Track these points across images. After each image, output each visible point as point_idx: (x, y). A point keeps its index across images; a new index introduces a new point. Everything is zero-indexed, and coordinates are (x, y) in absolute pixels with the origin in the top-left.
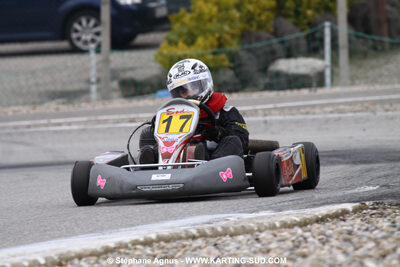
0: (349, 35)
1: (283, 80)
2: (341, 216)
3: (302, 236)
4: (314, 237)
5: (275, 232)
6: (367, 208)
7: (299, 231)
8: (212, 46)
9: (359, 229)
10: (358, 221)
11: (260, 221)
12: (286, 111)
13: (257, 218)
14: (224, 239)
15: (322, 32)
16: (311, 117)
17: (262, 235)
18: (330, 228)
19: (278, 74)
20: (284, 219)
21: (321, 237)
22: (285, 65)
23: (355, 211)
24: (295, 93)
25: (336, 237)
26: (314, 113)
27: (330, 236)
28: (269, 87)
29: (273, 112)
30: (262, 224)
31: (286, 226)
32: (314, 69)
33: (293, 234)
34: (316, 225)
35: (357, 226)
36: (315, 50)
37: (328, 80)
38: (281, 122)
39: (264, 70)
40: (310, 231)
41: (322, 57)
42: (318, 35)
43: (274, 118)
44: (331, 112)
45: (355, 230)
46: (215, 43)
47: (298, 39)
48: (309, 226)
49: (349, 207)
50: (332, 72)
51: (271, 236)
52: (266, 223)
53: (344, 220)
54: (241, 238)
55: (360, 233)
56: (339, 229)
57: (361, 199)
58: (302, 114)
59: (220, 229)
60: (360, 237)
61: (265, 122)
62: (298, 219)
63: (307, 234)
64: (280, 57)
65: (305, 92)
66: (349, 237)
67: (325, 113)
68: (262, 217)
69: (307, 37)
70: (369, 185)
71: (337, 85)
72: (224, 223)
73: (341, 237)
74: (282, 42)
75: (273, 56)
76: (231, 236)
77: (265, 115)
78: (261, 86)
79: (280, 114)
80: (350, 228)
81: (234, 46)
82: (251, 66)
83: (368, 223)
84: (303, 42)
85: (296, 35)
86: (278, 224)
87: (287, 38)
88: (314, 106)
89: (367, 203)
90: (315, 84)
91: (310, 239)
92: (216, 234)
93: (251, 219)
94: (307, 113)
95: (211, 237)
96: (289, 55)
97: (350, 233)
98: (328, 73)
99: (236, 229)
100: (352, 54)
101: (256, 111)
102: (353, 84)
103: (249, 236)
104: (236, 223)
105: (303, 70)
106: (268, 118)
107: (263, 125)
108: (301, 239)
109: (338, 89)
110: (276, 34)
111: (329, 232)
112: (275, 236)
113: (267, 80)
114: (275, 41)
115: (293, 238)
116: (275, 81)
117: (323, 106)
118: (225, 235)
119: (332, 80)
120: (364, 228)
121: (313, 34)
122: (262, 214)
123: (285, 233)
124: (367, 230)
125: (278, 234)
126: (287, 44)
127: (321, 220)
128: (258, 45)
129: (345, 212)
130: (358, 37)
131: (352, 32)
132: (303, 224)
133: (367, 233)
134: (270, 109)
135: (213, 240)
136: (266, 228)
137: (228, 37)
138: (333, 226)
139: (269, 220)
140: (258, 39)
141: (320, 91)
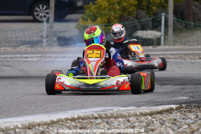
0: (174, 20)
1: (140, 41)
2: (170, 111)
3: (151, 120)
4: (157, 121)
5: (137, 117)
6: (183, 108)
7: (150, 118)
8: (105, 22)
9: (180, 118)
11: (130, 112)
13: (128, 110)
14: (111, 119)
15: (161, 18)
17: (131, 119)
18: (165, 117)
20: (141, 111)
21: (160, 121)
22: (141, 34)
23: (177, 109)
24: (146, 48)
25: (168, 121)
27: (165, 121)
30: (130, 113)
31: (142, 114)
32: (155, 36)
33: (146, 119)
34: (158, 115)
36: (156, 26)
37: (162, 42)
39: (130, 36)
40: (155, 118)
41: (160, 31)
42: (158, 19)
45: (178, 118)
46: (107, 21)
47: (148, 21)
48: (154, 115)
49: (174, 106)
50: (165, 38)
51: (135, 120)
52: (132, 112)
53: (171, 113)
54: (120, 119)
55: (180, 120)
56: (170, 117)
57: (180, 103)
59: (109, 115)
60: (181, 122)
62: (148, 112)
63: (154, 119)
64: (139, 30)
65: (151, 47)
66: (174, 122)
68: (130, 110)
69: (153, 20)
70: (184, 96)
71: (166, 45)
72: (111, 112)
73: (171, 122)
74: (140, 22)
75: (135, 29)
76: (115, 118)
80: (175, 117)
83: (184, 115)
84: (150, 23)
85: (148, 19)
86: (138, 114)
87: (142, 20)
88: (155, 55)
89: (183, 105)
90: (155, 44)
91: (155, 122)
92: (107, 117)
93: (125, 110)
95: (105, 118)
96: (143, 29)
97: (175, 120)
98: (162, 38)
99: (117, 115)
100: (175, 29)
102: (174, 45)
103: (124, 119)
104: (117, 112)
105: (150, 37)
108: (150, 121)
109: (167, 47)
110: (137, 18)
111: (165, 119)
112: (138, 119)
114: (136, 21)
115: (147, 121)
118: (112, 118)
119: (164, 42)
120: (182, 118)
121: (155, 19)
122: (130, 108)
123: (143, 119)
124: (183, 119)
125: (139, 119)
126: (142, 23)
127: (160, 113)
128: (128, 23)
129: (172, 109)
130: (178, 21)
131: (175, 19)
132: (151, 114)
133: (184, 121)
135: (106, 120)
136: (133, 116)
137: (113, 18)
138: (167, 116)
139: (134, 111)
140: (128, 20)
141: (158, 47)
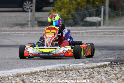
0: (109, 11)
1: (88, 23)
2: (105, 66)
3: (92, 72)
4: (96, 72)
6: (113, 64)
7: (92, 70)
8: (66, 12)
10: (110, 68)
12: (89, 33)
13: (78, 65)
15: (101, 9)
16: (96, 35)
17: (80, 71)
18: (101, 70)
19: (87, 22)
20: (87, 66)
21: (98, 72)
22: (89, 19)
23: (109, 65)
24: (92, 28)
25: (103, 72)
26: (97, 34)
27: (101, 72)
28: (84, 25)
29: (84, 33)
31: (87, 68)
32: (98, 20)
34: (97, 68)
35: (109, 69)
36: (98, 14)
37: (102, 24)
38: (87, 36)
39: (82, 20)
41: (101, 17)
42: (99, 10)
43: (85, 35)
44: (103, 34)
45: (109, 70)
46: (68, 11)
47: (93, 11)
48: (94, 69)
49: (107, 63)
50: (103, 22)
51: (83, 71)
52: (81, 67)
53: (105, 68)
54: (73, 71)
55: (110, 71)
56: (104, 70)
57: (111, 61)
58: (93, 34)
59: (67, 68)
60: (110, 73)
61: (82, 36)
62: (91, 66)
63: (94, 71)
64: (87, 16)
65: (95, 27)
67: (101, 34)
68: (80, 65)
69: (96, 10)
70: (113, 57)
71: (105, 26)
72: (68, 66)
74: (88, 12)
75: (85, 16)
76: (70, 71)
77: (82, 34)
78: (81, 25)
79: (87, 34)
80: (107, 70)
81: (73, 12)
82: (78, 19)
83: (113, 68)
84: (95, 12)
85: (93, 10)
86: (85, 68)
87: (90, 10)
88: (97, 32)
89: (113, 62)
90: (98, 25)
91: (95, 73)
92: (66, 70)
93: (77, 66)
94: (95, 34)
95: (64, 70)
96: (90, 16)
97: (107, 71)
98: (102, 22)
99: (72, 68)
100: (110, 16)
101: (79, 33)
102: (109, 26)
103: (76, 71)
105: (94, 21)
106: (83, 35)
107: (81, 37)
109: (105, 27)
110: (86, 9)
113: (83, 23)
114: (86, 11)
115: (90, 72)
116: (85, 24)
117: (100, 32)
118: (68, 70)
119: (103, 24)
121: (98, 10)
122: (80, 64)
123: (87, 71)
124: (112, 71)
125: (85, 71)
126: (90, 13)
127: (98, 67)
128: (81, 12)
129: (106, 65)
130: (112, 11)
131: (110, 10)
132: (93, 68)
133: (113, 72)
134: (83, 32)
135: (64, 72)
136: (81, 69)
137: (71, 9)
139: (82, 66)
140: (81, 10)
141: (99, 27)
